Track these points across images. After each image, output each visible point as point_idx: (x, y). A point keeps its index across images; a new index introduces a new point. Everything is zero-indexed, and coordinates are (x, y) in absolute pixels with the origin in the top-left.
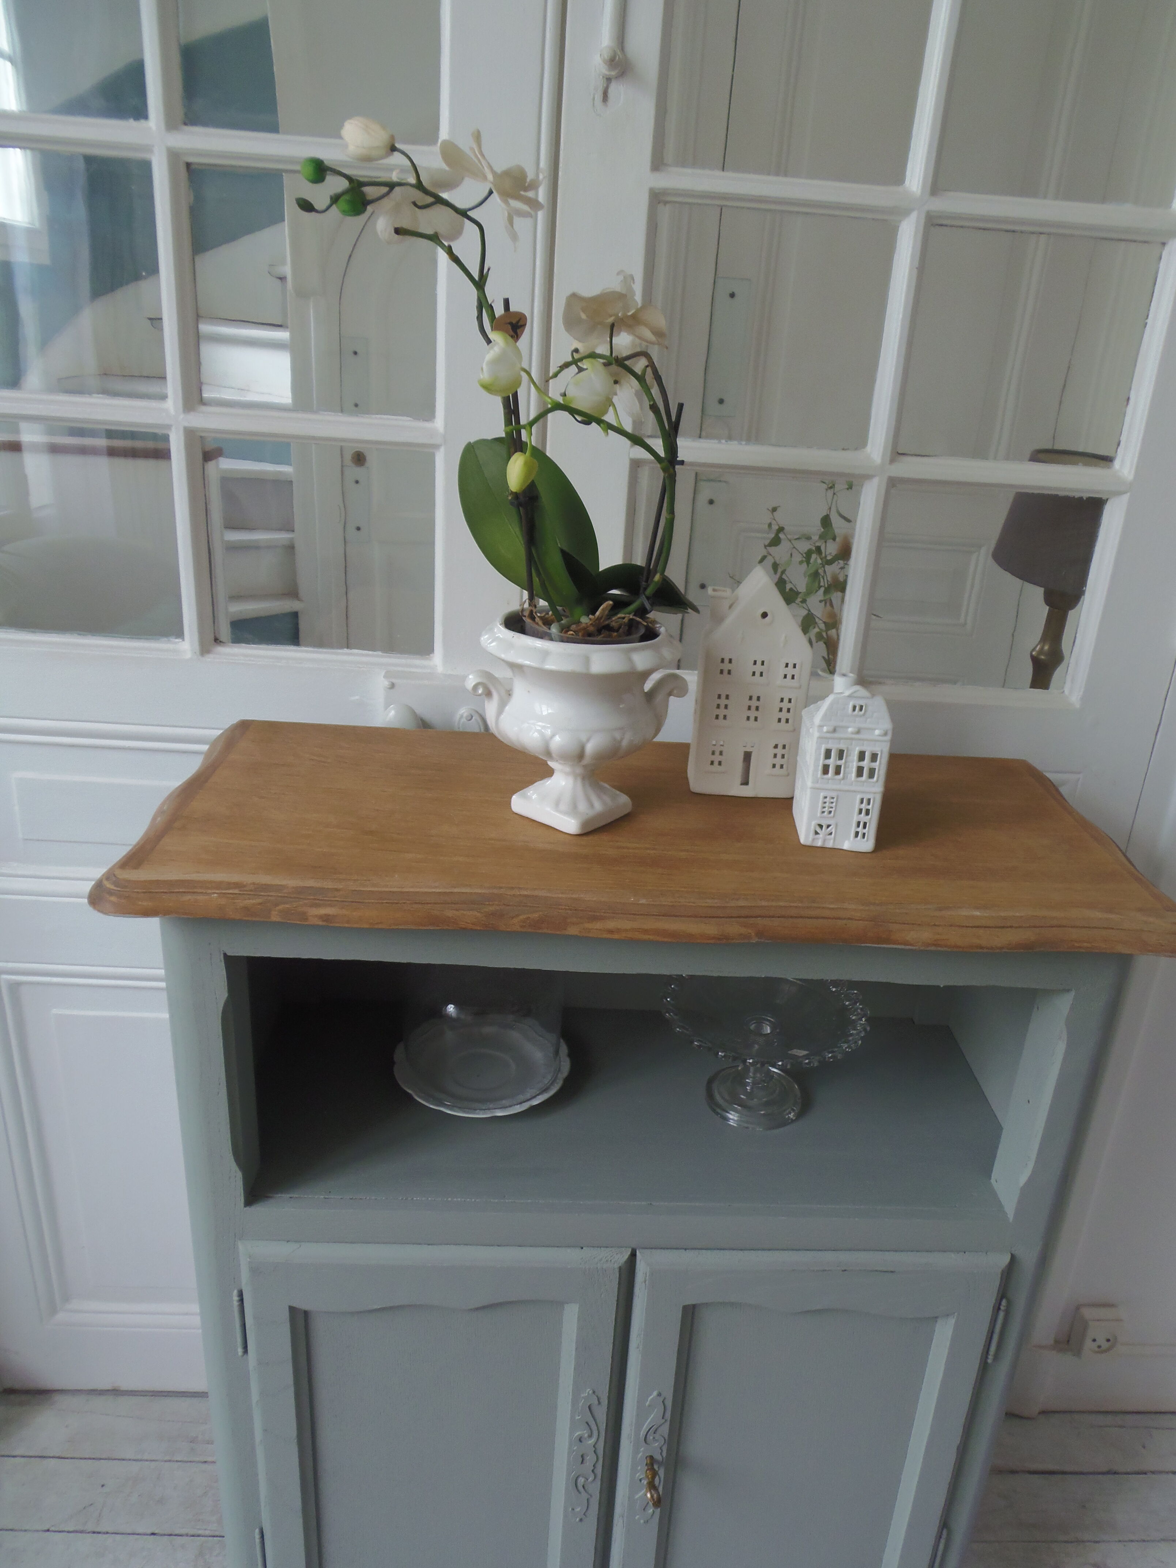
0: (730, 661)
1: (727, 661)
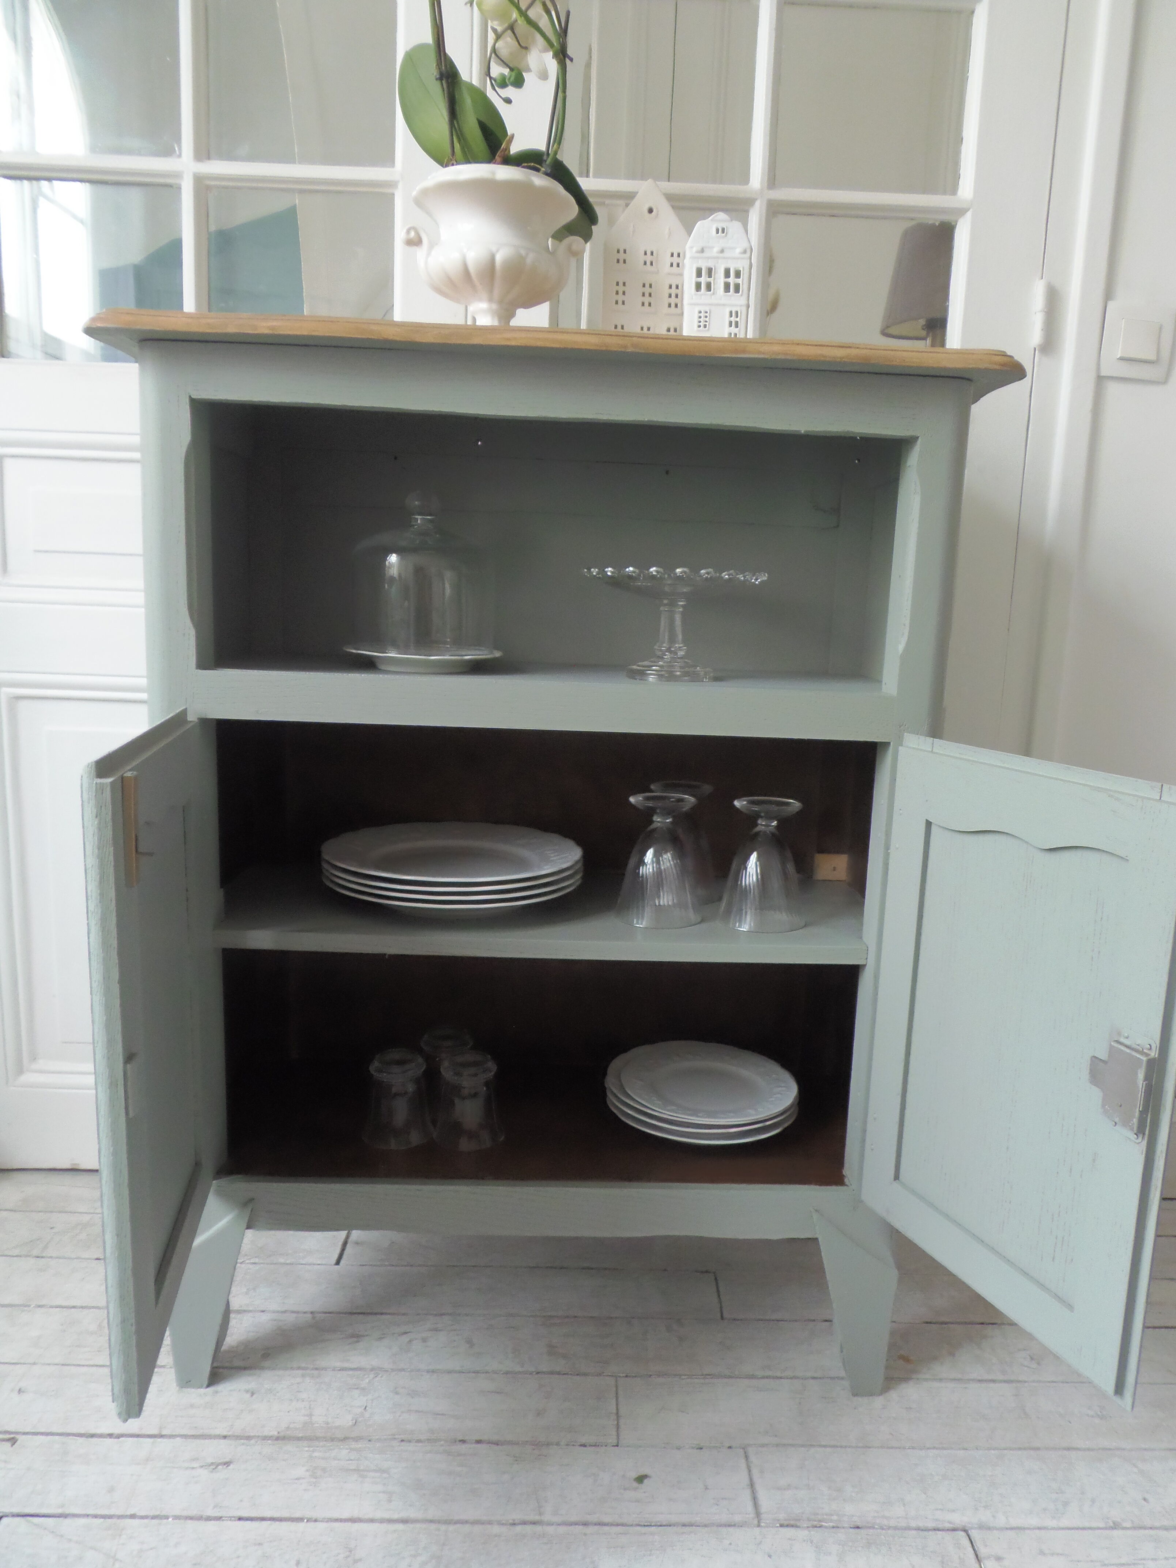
0: (625, 251)
1: (622, 251)
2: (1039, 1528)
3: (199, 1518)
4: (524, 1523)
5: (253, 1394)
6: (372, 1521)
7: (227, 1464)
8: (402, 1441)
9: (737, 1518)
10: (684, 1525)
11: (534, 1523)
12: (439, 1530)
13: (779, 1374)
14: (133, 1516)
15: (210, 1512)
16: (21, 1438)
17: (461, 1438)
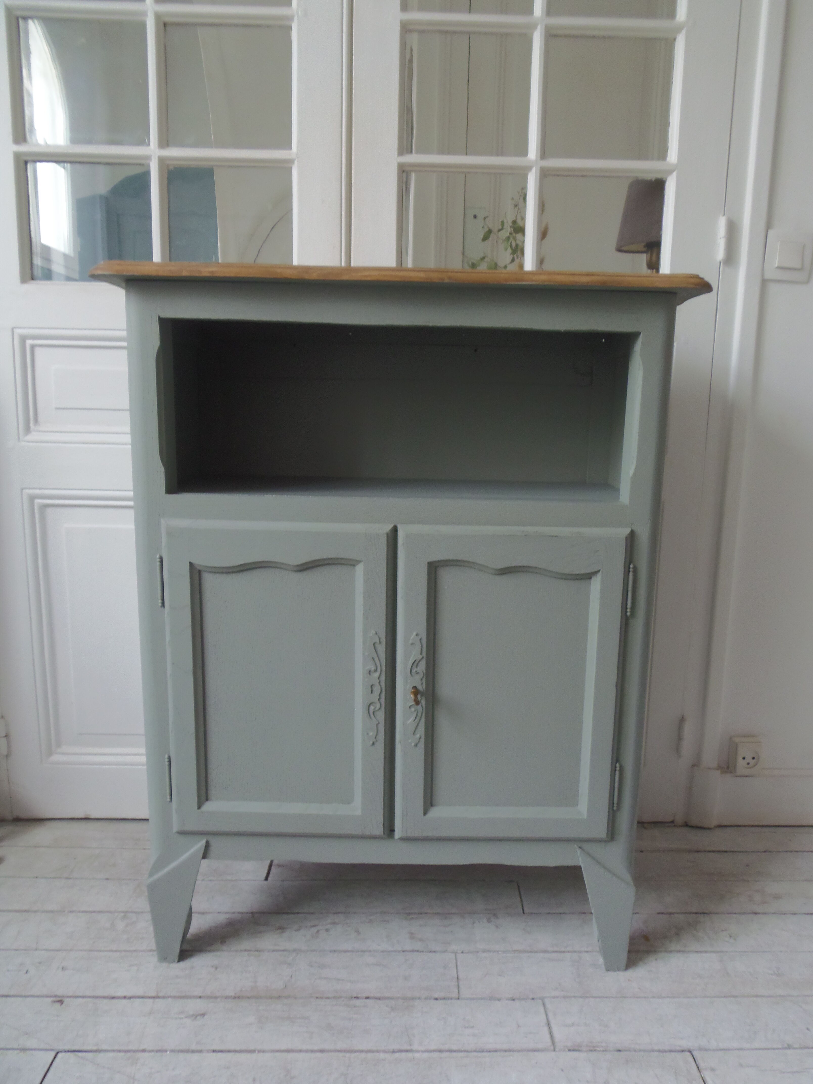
2: (738, 1049)
3: (187, 1051)
4: (401, 1051)
5: (216, 968)
6: (300, 1051)
7: (203, 1015)
8: (317, 998)
9: (540, 1046)
10: (505, 1051)
11: (407, 1051)
12: (345, 1057)
13: (563, 949)
14: (144, 1051)
15: (194, 1047)
16: (66, 1001)
17: (355, 995)
